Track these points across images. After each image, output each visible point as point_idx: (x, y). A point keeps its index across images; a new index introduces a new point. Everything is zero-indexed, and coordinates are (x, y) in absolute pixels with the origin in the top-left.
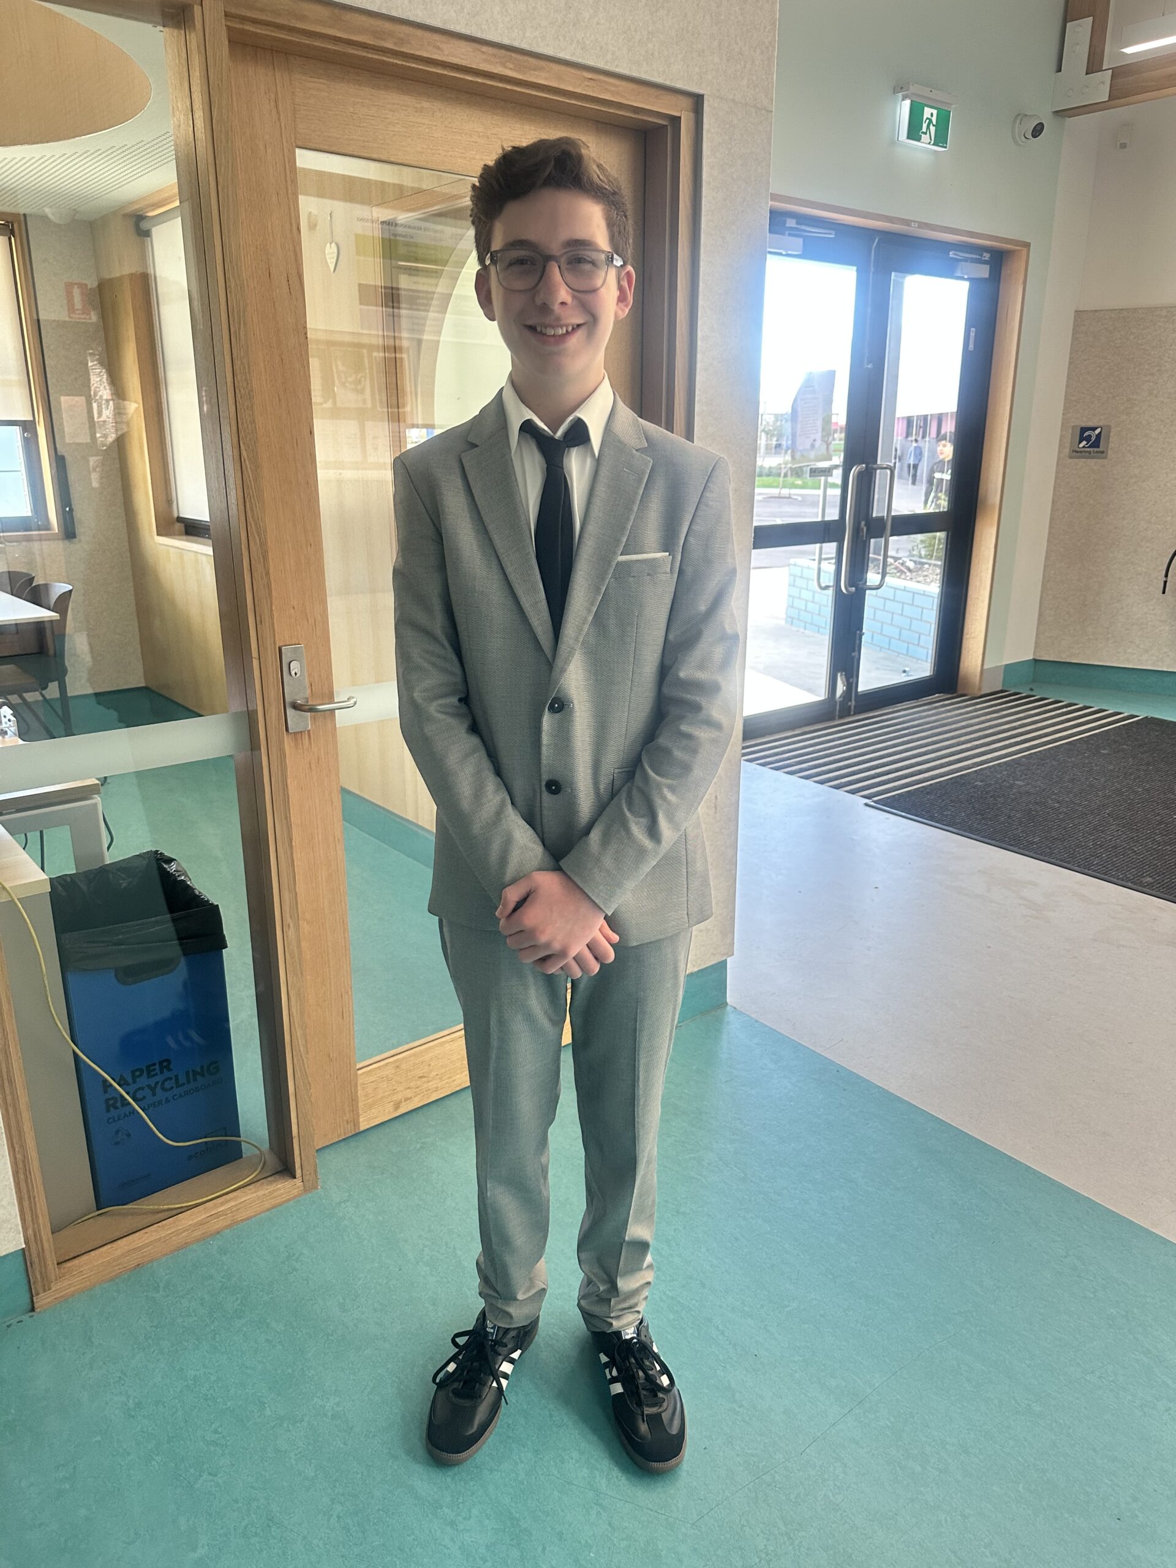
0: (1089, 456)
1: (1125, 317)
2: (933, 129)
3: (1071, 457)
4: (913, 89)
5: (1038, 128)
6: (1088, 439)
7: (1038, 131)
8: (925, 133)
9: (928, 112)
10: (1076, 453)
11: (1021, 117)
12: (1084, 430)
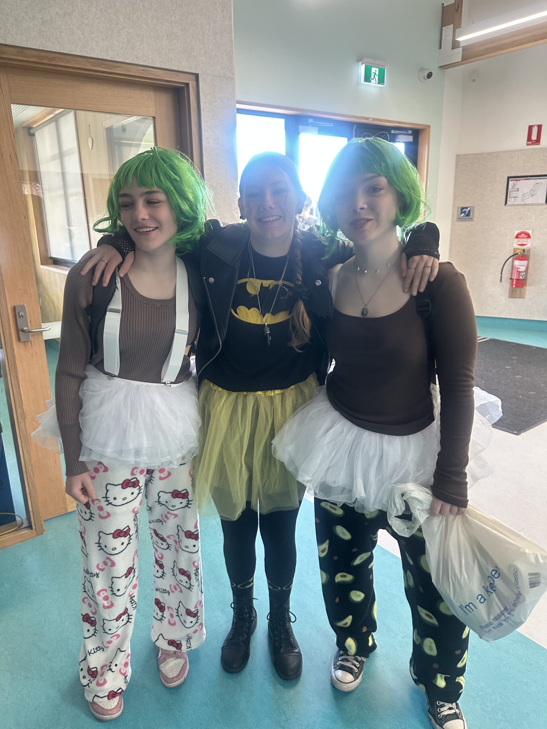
0: (465, 220)
1: (478, 157)
2: (377, 77)
3: (457, 221)
4: (365, 60)
5: (430, 74)
6: (465, 212)
7: (430, 75)
8: (373, 79)
9: (373, 70)
10: (459, 219)
11: (422, 69)
12: (463, 208)
